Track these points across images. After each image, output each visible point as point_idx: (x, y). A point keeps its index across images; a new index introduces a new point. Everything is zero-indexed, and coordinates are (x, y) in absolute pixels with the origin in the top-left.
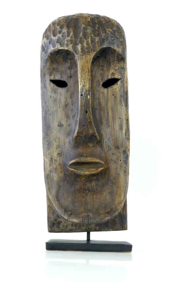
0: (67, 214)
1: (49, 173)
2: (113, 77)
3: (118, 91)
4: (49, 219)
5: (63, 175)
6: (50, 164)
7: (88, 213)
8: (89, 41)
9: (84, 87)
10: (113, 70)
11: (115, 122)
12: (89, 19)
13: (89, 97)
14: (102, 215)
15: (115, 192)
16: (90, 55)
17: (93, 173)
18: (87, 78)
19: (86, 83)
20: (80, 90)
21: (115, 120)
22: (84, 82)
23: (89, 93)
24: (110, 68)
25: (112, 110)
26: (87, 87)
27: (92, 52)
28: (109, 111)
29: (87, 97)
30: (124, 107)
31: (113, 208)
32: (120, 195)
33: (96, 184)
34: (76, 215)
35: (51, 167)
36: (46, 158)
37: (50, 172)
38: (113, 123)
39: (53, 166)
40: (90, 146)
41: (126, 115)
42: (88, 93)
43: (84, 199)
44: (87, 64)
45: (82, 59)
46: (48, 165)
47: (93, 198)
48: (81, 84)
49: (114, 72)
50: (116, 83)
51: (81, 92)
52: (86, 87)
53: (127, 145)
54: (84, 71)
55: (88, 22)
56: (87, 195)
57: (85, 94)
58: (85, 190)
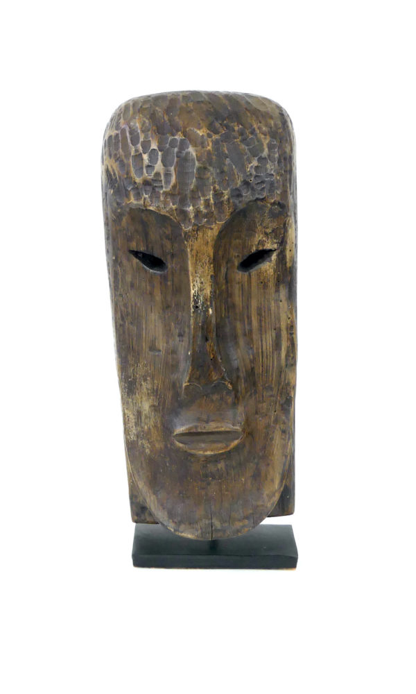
0: (173, 521)
1: (135, 439)
2: (261, 248)
3: (272, 274)
4: (134, 499)
5: (163, 446)
6: (136, 423)
7: (211, 519)
8: (209, 200)
9: (201, 291)
10: (261, 236)
11: (264, 339)
12: (209, 145)
13: (210, 311)
14: (237, 523)
15: (263, 474)
16: (212, 229)
17: (220, 452)
18: (206, 274)
19: (205, 283)
20: (194, 297)
21: (264, 336)
22: (202, 283)
23: (211, 303)
24: (255, 232)
25: (259, 314)
26: (208, 291)
27: (216, 223)
28: (253, 318)
29: (208, 311)
30: (284, 305)
31: (258, 506)
32: (272, 480)
33: (226, 465)
34: (190, 524)
35: (139, 429)
36: (127, 409)
37: (138, 437)
38: (262, 341)
39: (142, 428)
40: (214, 399)
41: (289, 318)
42: (209, 303)
43: (203, 493)
44: (207, 247)
45: (197, 238)
46: (133, 424)
47: (221, 490)
48: (194, 285)
49: (264, 239)
50: (269, 259)
51: (196, 302)
52: (205, 291)
53: (289, 379)
54: (200, 262)
55: (208, 153)
56: (209, 484)
57: (203, 306)
58: (206, 476)
